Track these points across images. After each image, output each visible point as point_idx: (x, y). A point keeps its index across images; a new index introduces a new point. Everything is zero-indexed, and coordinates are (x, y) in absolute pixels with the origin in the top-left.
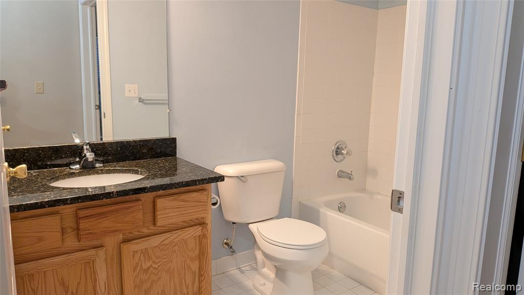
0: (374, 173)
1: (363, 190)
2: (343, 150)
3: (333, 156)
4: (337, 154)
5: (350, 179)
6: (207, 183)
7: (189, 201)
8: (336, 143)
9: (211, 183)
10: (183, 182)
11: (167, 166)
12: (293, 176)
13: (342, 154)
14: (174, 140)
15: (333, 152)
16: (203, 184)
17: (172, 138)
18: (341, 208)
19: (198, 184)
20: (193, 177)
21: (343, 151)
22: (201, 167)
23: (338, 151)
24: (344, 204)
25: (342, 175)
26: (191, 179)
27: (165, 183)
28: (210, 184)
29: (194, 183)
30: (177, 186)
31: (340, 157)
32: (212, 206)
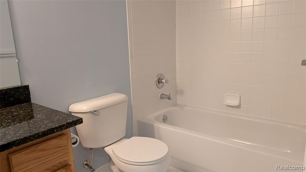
0: (182, 92)
1: (176, 105)
2: (163, 79)
3: (156, 84)
4: (159, 83)
5: (169, 99)
6: (66, 128)
7: (48, 149)
8: (158, 76)
9: (70, 127)
10: (39, 133)
11: (21, 114)
12: (132, 103)
13: (162, 82)
14: (26, 88)
15: (156, 82)
16: (61, 130)
17: (25, 86)
18: (165, 120)
19: (56, 131)
20: (49, 125)
21: (163, 81)
22: (57, 111)
23: (159, 81)
24: (166, 116)
25: (162, 97)
26: (48, 128)
27: (18, 138)
28: (68, 129)
29: (52, 131)
30: (33, 138)
31: (161, 84)
32: (73, 145)
